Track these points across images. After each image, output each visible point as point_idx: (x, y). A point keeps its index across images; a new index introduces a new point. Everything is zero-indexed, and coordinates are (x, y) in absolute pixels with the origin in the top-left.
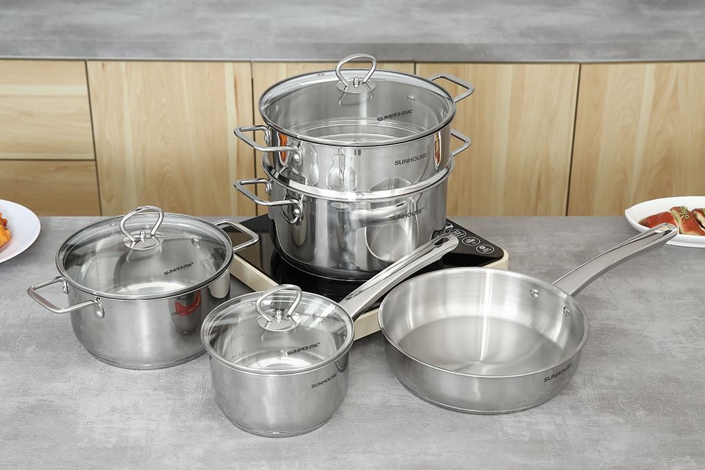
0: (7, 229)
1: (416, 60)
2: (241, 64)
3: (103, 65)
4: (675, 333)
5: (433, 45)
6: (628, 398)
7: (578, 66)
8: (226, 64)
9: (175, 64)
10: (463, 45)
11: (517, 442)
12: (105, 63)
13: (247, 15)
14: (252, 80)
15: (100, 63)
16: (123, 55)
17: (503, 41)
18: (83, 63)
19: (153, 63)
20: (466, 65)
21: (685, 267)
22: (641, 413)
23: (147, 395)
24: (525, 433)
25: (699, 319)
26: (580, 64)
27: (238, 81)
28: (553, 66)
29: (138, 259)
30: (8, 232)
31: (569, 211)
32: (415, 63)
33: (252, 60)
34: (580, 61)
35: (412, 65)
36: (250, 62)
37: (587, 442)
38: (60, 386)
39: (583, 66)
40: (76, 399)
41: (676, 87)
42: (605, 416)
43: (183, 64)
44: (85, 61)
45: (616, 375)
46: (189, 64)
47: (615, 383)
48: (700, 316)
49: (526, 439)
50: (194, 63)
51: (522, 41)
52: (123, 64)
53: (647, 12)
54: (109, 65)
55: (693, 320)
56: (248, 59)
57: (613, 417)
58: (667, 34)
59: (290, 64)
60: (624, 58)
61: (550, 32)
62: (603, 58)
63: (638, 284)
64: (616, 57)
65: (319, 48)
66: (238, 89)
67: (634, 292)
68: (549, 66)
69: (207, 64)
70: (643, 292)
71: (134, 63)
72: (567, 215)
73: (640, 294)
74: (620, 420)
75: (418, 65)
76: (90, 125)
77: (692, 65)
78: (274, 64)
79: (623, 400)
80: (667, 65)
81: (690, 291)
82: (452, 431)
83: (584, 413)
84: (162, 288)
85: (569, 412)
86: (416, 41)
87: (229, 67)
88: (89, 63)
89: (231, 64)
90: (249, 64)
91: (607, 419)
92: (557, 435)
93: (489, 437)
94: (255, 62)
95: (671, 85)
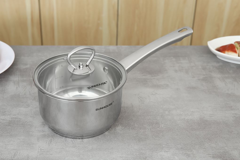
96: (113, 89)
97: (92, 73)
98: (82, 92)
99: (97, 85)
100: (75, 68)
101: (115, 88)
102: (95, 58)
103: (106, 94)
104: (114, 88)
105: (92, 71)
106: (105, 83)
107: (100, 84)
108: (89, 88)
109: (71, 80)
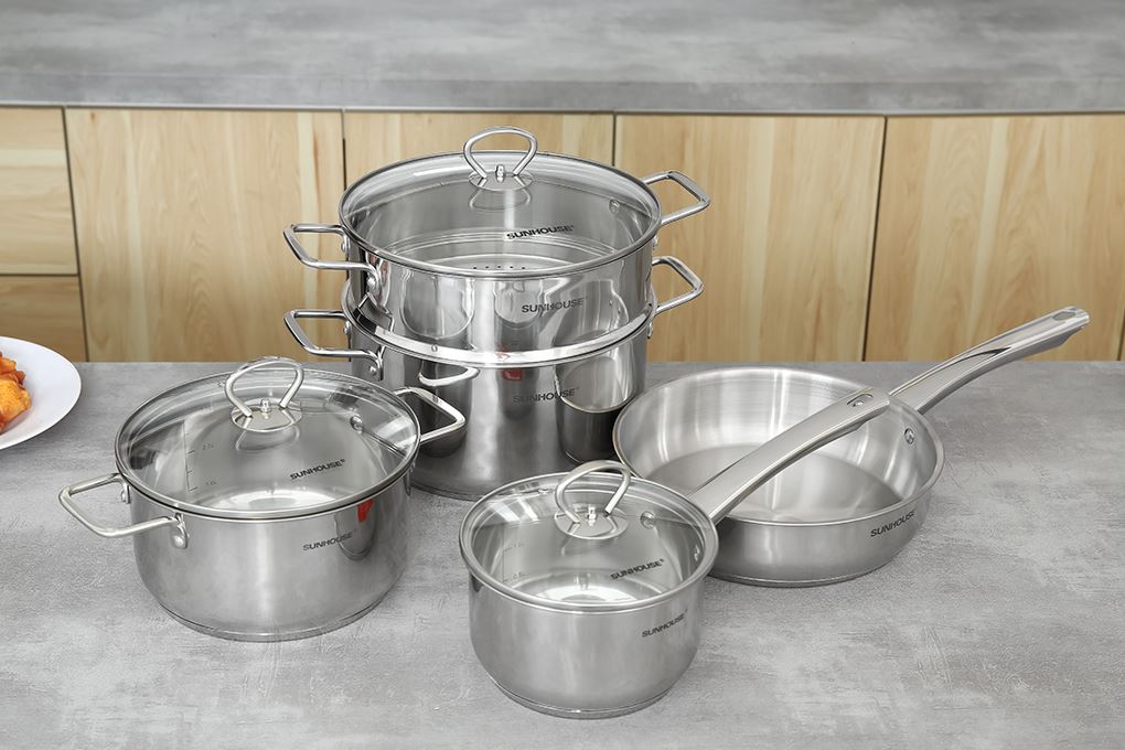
0: (23, 389)
1: (616, 110)
2: (325, 115)
3: (93, 116)
4: (1069, 553)
5: (643, 84)
6: (999, 662)
7: (883, 120)
8: (300, 115)
9: (215, 113)
10: (694, 85)
11: (815, 738)
12: (97, 112)
13: (334, 35)
14: (344, 141)
15: (87, 113)
16: (127, 100)
17: (759, 78)
18: (59, 112)
19: (178, 113)
20: (699, 118)
21: (1081, 445)
22: (1021, 688)
23: (179, 662)
24: (827, 723)
25: (1109, 530)
26: (886, 118)
27: (320, 142)
28: (842, 120)
29: (255, 448)
30: (25, 394)
31: (867, 354)
32: (615, 114)
33: (344, 108)
34: (885, 112)
35: (610, 117)
36: (340, 111)
37: (933, 738)
38: (27, 649)
39: (890, 121)
40: (56, 671)
41: (1041, 156)
42: (961, 693)
43: (228, 114)
44: (63, 109)
45: (976, 624)
46: (238, 114)
47: (976, 638)
48: (1111, 526)
49: (831, 732)
50: (246, 114)
51: (792, 78)
52: (126, 114)
53: (991, 34)
54: (103, 116)
55: (1099, 531)
56: (338, 107)
57: (973, 695)
58: (1025, 68)
59: (406, 116)
60: (957, 107)
61: (834, 64)
62: (923, 108)
63: (1005, 473)
64: (944, 105)
65: (456, 88)
66: (319, 158)
67: (998, 486)
68: (835, 120)
69: (268, 114)
70: (1013, 485)
71: (145, 113)
72: (864, 360)
73: (1007, 489)
74: (987, 699)
75: (619, 119)
76: (70, 216)
77: (1067, 119)
78: (381, 116)
79: (990, 666)
80: (1027, 119)
81: (1091, 484)
82: (703, 719)
83: (925, 686)
84: (291, 501)
85: (901, 686)
86: (617, 78)
87: (304, 121)
88: (68, 112)
89: (308, 115)
90: (338, 115)
91: (965, 697)
92: (882, 726)
93: (767, 730)
94: (348, 111)
95: (1033, 152)
96: (679, 583)
97: (620, 535)
98: (590, 587)
99: (637, 569)
100: (576, 521)
101: (684, 579)
102: (632, 492)
103: (658, 594)
104: (681, 579)
105: (621, 531)
106: (657, 564)
107: (643, 567)
108: (615, 577)
109: (563, 552)
